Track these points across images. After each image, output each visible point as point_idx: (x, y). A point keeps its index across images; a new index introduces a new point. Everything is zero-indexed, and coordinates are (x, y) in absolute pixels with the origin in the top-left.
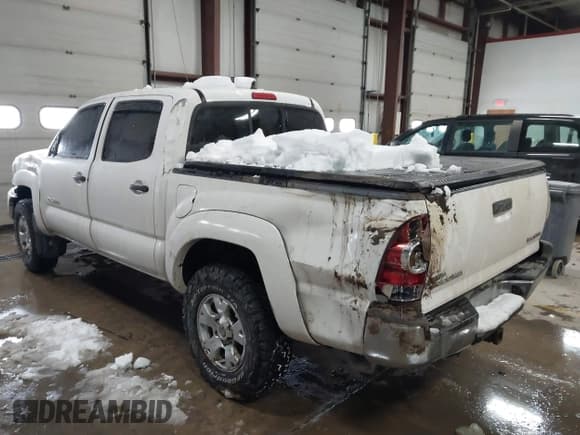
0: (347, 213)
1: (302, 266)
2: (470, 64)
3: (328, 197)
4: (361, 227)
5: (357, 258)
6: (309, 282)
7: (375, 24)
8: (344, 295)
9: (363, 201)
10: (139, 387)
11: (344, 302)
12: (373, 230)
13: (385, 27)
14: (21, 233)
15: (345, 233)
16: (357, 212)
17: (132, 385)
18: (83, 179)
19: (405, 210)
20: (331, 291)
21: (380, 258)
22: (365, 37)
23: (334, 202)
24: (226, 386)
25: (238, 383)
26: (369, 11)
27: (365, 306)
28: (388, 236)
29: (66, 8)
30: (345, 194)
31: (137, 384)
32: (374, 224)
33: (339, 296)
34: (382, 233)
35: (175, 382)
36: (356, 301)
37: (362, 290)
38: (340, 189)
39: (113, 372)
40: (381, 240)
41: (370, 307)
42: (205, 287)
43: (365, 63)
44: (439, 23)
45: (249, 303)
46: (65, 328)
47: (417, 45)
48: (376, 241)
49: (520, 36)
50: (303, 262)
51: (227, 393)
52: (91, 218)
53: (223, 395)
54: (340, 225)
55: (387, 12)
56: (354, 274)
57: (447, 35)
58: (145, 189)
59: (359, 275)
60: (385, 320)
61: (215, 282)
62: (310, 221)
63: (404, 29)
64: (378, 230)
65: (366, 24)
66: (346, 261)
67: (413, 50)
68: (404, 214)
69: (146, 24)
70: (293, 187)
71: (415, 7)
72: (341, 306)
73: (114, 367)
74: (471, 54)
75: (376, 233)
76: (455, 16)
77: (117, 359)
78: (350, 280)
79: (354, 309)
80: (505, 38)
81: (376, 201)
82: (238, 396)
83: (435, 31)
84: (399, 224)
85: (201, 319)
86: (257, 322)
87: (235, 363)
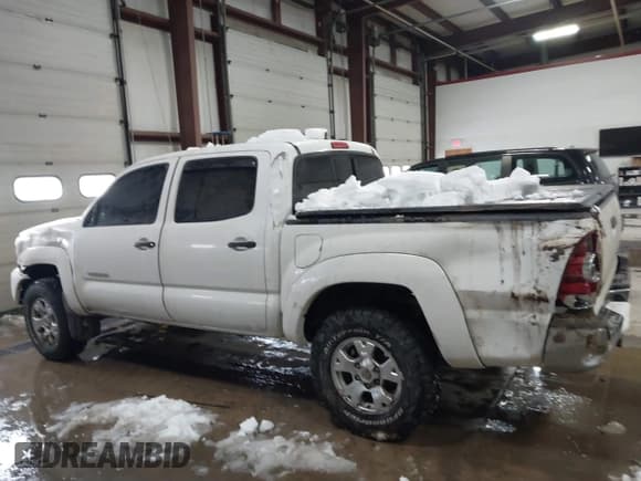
0: (515, 238)
1: (470, 294)
2: (423, 107)
3: (491, 226)
4: (535, 248)
5: (535, 277)
6: (478, 307)
7: (337, 72)
8: (520, 313)
9: (532, 224)
10: (285, 447)
11: (520, 320)
12: (551, 249)
13: (346, 74)
14: (36, 319)
15: (516, 256)
16: (528, 235)
17: (278, 445)
18: (149, 245)
19: (579, 228)
20: (505, 313)
21: (561, 273)
22: (330, 85)
23: (498, 229)
24: (378, 428)
25: (395, 422)
26: (331, 60)
27: (546, 319)
28: (568, 253)
29: (37, 67)
30: (511, 221)
31: (282, 444)
32: (549, 244)
33: (514, 315)
34: (561, 250)
35: (316, 437)
36: (534, 317)
37: (543, 305)
38: (505, 217)
39: (243, 439)
40: (561, 257)
41: (552, 319)
42: (344, 333)
43: (332, 112)
44: (391, 68)
45: (405, 339)
46: (154, 408)
47: (376, 91)
48: (555, 258)
49: (462, 79)
50: (470, 289)
51: (381, 435)
52: (163, 285)
53: (375, 439)
54: (509, 250)
55: (346, 59)
56: (533, 292)
57: (399, 79)
58: (251, 245)
59: (539, 292)
60: (571, 327)
61: (358, 326)
62: (471, 250)
63: (364, 76)
64: (556, 248)
65: (329, 72)
66: (523, 281)
67: (373, 95)
68: (579, 231)
69: (121, 82)
70: (449, 221)
71: (371, 54)
72: (517, 324)
73: (241, 433)
74: (423, 98)
75: (555, 251)
76: (404, 61)
77: (241, 425)
78: (530, 298)
79: (533, 324)
80: (449, 81)
81: (547, 223)
82: (394, 436)
83: (388, 76)
84: (577, 241)
85: (337, 367)
86: (417, 356)
87: (386, 403)
